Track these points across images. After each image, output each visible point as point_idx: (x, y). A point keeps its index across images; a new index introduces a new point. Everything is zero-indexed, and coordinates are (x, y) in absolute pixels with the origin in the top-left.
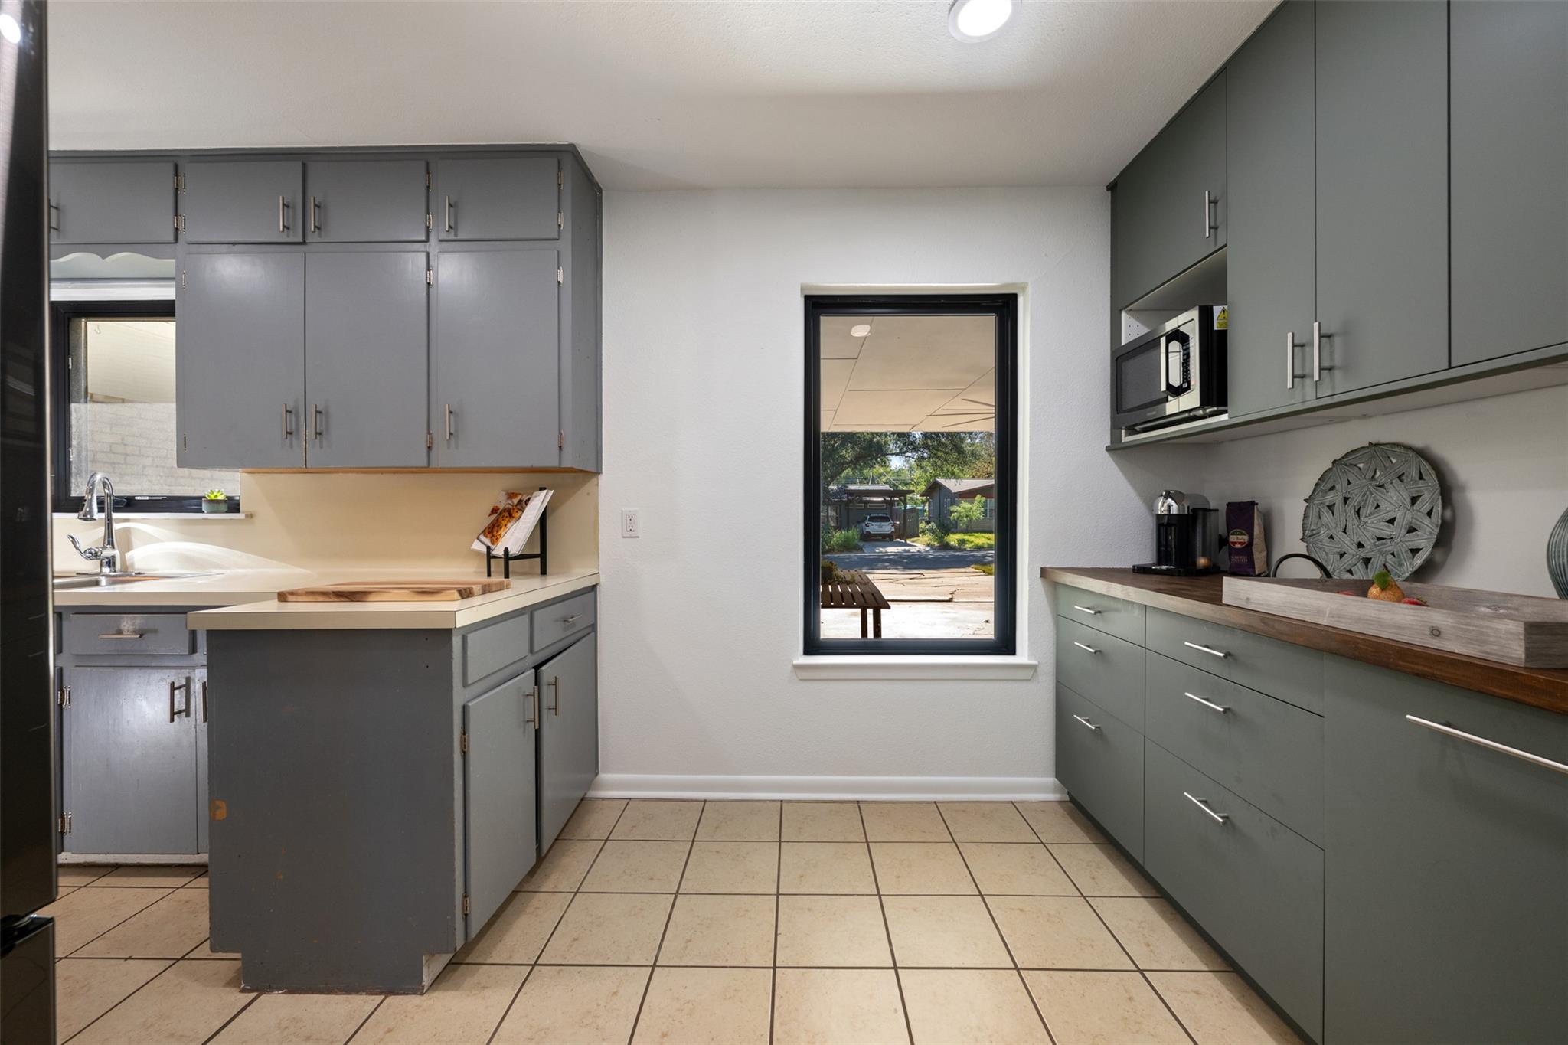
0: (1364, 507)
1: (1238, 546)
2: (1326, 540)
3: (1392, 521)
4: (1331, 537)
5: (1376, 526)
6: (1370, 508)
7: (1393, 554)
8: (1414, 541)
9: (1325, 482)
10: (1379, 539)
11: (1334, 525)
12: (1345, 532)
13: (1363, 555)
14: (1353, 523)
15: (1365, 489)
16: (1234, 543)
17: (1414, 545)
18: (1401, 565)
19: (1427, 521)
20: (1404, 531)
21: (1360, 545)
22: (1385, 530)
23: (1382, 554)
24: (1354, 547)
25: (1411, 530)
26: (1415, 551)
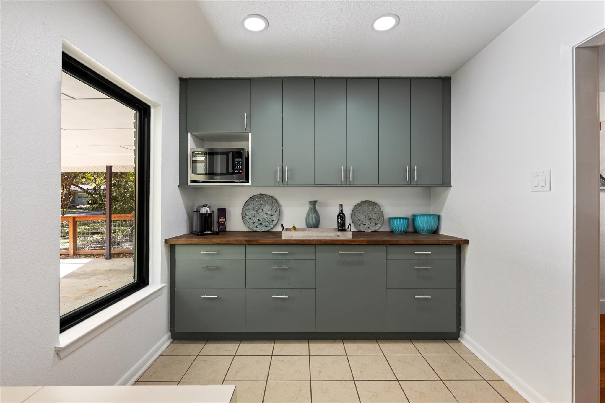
0: (259, 210)
1: (222, 223)
2: (248, 219)
3: (267, 214)
4: (250, 218)
5: (263, 215)
6: (261, 210)
7: (268, 222)
8: (272, 218)
9: (247, 203)
10: (264, 218)
11: (250, 215)
12: (254, 217)
13: (260, 222)
14: (256, 215)
15: (259, 205)
16: (221, 222)
17: (273, 219)
18: (270, 224)
19: (275, 214)
20: (270, 216)
21: (259, 220)
22: (265, 216)
23: (265, 222)
24: (257, 221)
25: (272, 216)
26: (273, 221)
